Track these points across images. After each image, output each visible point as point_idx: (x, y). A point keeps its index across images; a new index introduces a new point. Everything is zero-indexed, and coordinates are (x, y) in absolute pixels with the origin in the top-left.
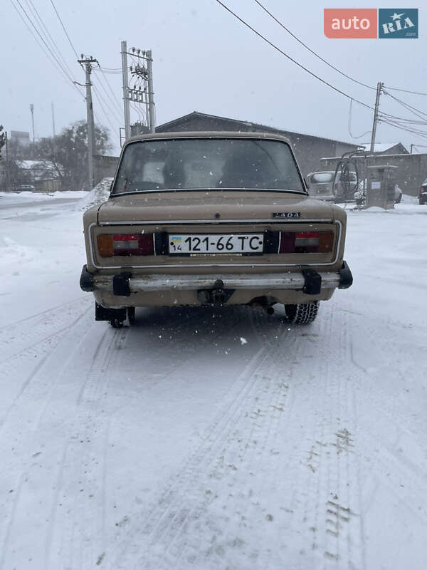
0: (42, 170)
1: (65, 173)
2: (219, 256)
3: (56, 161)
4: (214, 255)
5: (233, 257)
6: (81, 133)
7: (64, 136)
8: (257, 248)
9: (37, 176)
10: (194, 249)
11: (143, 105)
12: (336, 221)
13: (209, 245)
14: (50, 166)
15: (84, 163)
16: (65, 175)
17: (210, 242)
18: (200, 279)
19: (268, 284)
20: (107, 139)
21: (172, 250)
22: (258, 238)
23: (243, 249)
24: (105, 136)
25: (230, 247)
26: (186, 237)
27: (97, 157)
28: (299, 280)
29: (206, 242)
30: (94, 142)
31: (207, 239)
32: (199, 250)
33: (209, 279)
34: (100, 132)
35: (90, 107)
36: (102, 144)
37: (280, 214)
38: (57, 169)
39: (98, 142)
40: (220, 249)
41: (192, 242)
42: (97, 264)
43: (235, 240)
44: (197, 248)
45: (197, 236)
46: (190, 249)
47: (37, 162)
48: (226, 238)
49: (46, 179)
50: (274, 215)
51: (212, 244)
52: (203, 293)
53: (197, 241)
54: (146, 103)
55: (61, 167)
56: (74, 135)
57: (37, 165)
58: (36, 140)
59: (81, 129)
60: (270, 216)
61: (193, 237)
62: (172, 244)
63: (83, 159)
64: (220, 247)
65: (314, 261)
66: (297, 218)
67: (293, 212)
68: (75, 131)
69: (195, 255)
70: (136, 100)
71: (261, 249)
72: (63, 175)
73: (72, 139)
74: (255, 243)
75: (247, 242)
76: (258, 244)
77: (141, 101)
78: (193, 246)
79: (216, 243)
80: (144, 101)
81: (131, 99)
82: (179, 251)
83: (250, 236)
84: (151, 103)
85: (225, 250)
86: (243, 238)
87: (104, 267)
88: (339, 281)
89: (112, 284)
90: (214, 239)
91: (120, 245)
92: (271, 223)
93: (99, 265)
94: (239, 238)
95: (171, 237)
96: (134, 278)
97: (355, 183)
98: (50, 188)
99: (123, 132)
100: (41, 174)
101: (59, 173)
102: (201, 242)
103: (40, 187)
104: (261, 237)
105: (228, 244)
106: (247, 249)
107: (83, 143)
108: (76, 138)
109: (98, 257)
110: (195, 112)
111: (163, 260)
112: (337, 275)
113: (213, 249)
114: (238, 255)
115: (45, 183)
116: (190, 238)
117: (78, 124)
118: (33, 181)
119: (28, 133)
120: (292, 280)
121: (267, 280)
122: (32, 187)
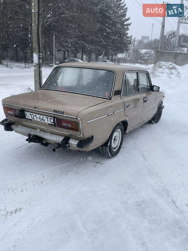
0: (148, 54)
2: (41, 123)
4: (39, 122)
5: (45, 124)
6: (170, 37)
9: (146, 57)
12: (78, 118)
13: (37, 118)
21: (26, 117)
22: (52, 119)
23: (48, 122)
25: (44, 120)
26: (30, 113)
31: (36, 115)
32: (34, 119)
35: (163, 27)
37: (56, 111)
45: (33, 114)
46: (32, 118)
48: (41, 117)
57: (147, 52)
60: (53, 111)
61: (32, 114)
62: (26, 115)
67: (61, 111)
69: (34, 121)
74: (52, 121)
75: (49, 119)
79: (39, 117)
81: (182, 23)
82: (29, 118)
85: (42, 121)
94: (46, 117)
98: (150, 62)
102: (34, 116)
106: (50, 123)
107: (170, 41)
108: (167, 39)
112: (78, 142)
113: (38, 120)
114: (47, 124)
115: (148, 60)
117: (170, 32)
118: (144, 59)
119: (149, 37)
120: (59, 140)
121: (51, 137)
122: (142, 61)
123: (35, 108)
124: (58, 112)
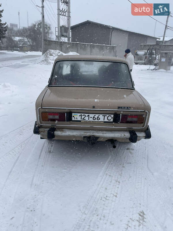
0: (23, 41)
1: (32, 43)
2: (94, 122)
3: (28, 38)
4: (91, 122)
5: (100, 123)
6: (39, 26)
7: (32, 27)
8: (111, 120)
10: (83, 119)
11: (66, 18)
12: (146, 111)
14: (26, 40)
15: (40, 40)
16: (32, 44)
17: (90, 117)
18: (85, 133)
19: (114, 136)
20: (50, 29)
21: (73, 119)
22: (111, 116)
23: (104, 120)
24: (49, 28)
25: (98, 119)
26: (80, 114)
27: (45, 40)
28: (127, 135)
29: (88, 117)
30: (44, 30)
31: (89, 116)
32: (85, 119)
33: (89, 133)
34: (47, 26)
35: (43, 17)
36: (48, 31)
37: (121, 108)
38: (29, 42)
39: (46, 31)
40: (94, 120)
41: (82, 116)
42: (41, 123)
43: (101, 117)
44: (84, 119)
45: (84, 114)
46: (81, 119)
47: (20, 38)
48: (97, 116)
49: (24, 46)
50: (119, 108)
51: (91, 117)
52: (86, 138)
53: (84, 116)
54: (67, 17)
55: (30, 40)
56: (36, 27)
58: (21, 28)
59: (39, 24)
60: (117, 108)
61: (82, 114)
62: (74, 116)
63: (40, 38)
64: (94, 119)
65: (135, 127)
66: (129, 109)
67: (127, 106)
68: (37, 25)
69: (83, 121)
70: (63, 15)
71: (112, 120)
72: (31, 44)
73: (35, 29)
74: (110, 118)
75: (106, 117)
76: (111, 118)
77: (65, 16)
78: (82, 118)
79: (93, 117)
80: (66, 16)
81: (61, 15)
82: (76, 120)
83: (108, 115)
84: (69, 17)
85: (96, 120)
86: (104, 116)
87: (44, 125)
88: (145, 136)
89: (47, 133)
90: (92, 115)
91: (51, 117)
92: (117, 111)
93: (42, 123)
94: (103, 116)
95: (73, 114)
96: (56, 130)
97: (155, 56)
99: (57, 29)
100: (22, 43)
101: (30, 44)
102: (86, 117)
103: (22, 49)
104: (112, 116)
105: (98, 118)
106: (106, 120)
107: (40, 30)
108: (37, 29)
109: (41, 121)
110: (88, 20)
111: (69, 123)
112: (144, 134)
113: (91, 119)
114: (102, 122)
115: (24, 48)
116: (81, 115)
117: (38, 22)
118: (19, 46)
119: (17, 25)
120: (124, 135)
121: (114, 135)
122: (19, 49)
123: (94, 107)
124: (124, 108)
